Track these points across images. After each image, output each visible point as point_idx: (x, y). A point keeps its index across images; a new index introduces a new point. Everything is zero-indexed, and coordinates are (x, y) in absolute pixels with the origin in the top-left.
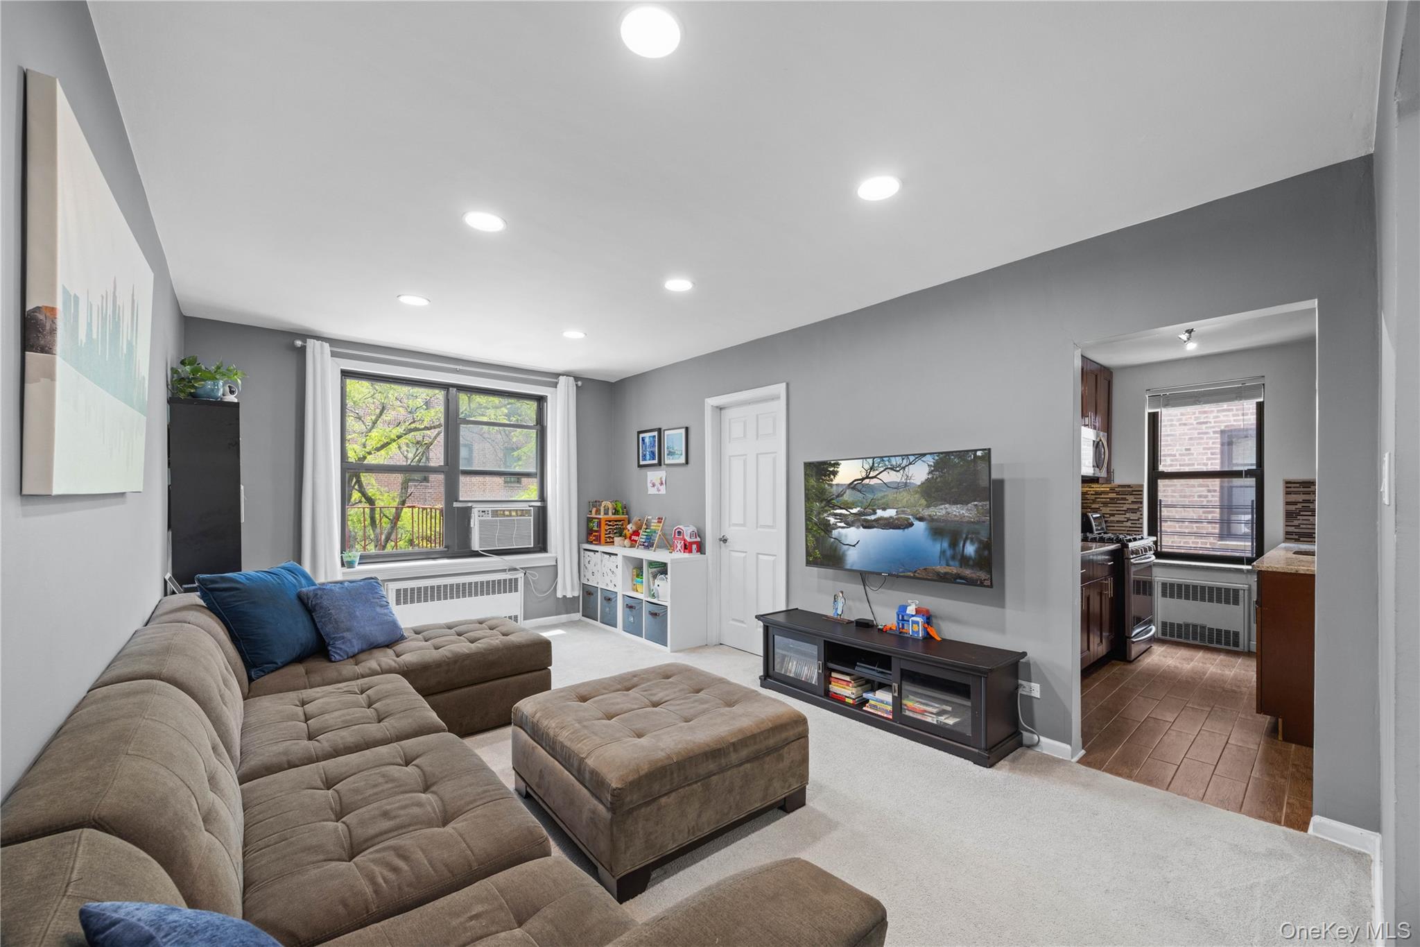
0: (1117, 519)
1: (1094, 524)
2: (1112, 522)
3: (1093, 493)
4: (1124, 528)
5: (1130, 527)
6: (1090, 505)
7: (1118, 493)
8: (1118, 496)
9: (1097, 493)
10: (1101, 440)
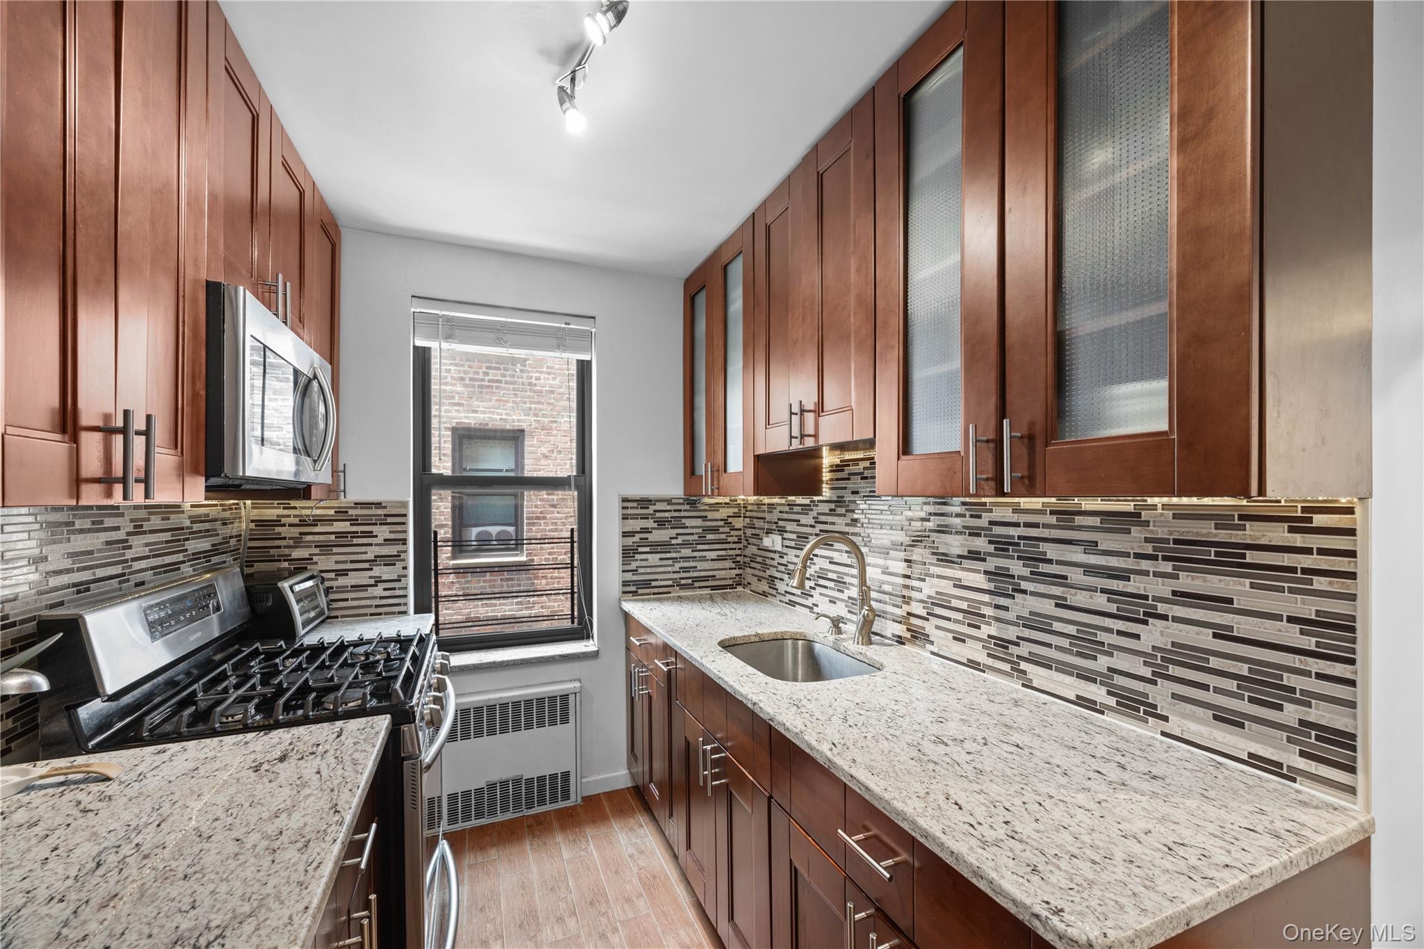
0: (354, 582)
1: (296, 608)
2: (342, 589)
3: (296, 521)
4: (368, 602)
5: (382, 598)
6: (287, 551)
7: (354, 521)
8: (354, 529)
9: (303, 523)
10: (315, 377)
